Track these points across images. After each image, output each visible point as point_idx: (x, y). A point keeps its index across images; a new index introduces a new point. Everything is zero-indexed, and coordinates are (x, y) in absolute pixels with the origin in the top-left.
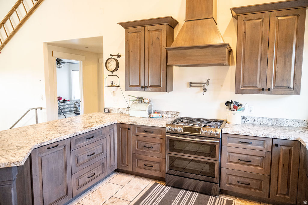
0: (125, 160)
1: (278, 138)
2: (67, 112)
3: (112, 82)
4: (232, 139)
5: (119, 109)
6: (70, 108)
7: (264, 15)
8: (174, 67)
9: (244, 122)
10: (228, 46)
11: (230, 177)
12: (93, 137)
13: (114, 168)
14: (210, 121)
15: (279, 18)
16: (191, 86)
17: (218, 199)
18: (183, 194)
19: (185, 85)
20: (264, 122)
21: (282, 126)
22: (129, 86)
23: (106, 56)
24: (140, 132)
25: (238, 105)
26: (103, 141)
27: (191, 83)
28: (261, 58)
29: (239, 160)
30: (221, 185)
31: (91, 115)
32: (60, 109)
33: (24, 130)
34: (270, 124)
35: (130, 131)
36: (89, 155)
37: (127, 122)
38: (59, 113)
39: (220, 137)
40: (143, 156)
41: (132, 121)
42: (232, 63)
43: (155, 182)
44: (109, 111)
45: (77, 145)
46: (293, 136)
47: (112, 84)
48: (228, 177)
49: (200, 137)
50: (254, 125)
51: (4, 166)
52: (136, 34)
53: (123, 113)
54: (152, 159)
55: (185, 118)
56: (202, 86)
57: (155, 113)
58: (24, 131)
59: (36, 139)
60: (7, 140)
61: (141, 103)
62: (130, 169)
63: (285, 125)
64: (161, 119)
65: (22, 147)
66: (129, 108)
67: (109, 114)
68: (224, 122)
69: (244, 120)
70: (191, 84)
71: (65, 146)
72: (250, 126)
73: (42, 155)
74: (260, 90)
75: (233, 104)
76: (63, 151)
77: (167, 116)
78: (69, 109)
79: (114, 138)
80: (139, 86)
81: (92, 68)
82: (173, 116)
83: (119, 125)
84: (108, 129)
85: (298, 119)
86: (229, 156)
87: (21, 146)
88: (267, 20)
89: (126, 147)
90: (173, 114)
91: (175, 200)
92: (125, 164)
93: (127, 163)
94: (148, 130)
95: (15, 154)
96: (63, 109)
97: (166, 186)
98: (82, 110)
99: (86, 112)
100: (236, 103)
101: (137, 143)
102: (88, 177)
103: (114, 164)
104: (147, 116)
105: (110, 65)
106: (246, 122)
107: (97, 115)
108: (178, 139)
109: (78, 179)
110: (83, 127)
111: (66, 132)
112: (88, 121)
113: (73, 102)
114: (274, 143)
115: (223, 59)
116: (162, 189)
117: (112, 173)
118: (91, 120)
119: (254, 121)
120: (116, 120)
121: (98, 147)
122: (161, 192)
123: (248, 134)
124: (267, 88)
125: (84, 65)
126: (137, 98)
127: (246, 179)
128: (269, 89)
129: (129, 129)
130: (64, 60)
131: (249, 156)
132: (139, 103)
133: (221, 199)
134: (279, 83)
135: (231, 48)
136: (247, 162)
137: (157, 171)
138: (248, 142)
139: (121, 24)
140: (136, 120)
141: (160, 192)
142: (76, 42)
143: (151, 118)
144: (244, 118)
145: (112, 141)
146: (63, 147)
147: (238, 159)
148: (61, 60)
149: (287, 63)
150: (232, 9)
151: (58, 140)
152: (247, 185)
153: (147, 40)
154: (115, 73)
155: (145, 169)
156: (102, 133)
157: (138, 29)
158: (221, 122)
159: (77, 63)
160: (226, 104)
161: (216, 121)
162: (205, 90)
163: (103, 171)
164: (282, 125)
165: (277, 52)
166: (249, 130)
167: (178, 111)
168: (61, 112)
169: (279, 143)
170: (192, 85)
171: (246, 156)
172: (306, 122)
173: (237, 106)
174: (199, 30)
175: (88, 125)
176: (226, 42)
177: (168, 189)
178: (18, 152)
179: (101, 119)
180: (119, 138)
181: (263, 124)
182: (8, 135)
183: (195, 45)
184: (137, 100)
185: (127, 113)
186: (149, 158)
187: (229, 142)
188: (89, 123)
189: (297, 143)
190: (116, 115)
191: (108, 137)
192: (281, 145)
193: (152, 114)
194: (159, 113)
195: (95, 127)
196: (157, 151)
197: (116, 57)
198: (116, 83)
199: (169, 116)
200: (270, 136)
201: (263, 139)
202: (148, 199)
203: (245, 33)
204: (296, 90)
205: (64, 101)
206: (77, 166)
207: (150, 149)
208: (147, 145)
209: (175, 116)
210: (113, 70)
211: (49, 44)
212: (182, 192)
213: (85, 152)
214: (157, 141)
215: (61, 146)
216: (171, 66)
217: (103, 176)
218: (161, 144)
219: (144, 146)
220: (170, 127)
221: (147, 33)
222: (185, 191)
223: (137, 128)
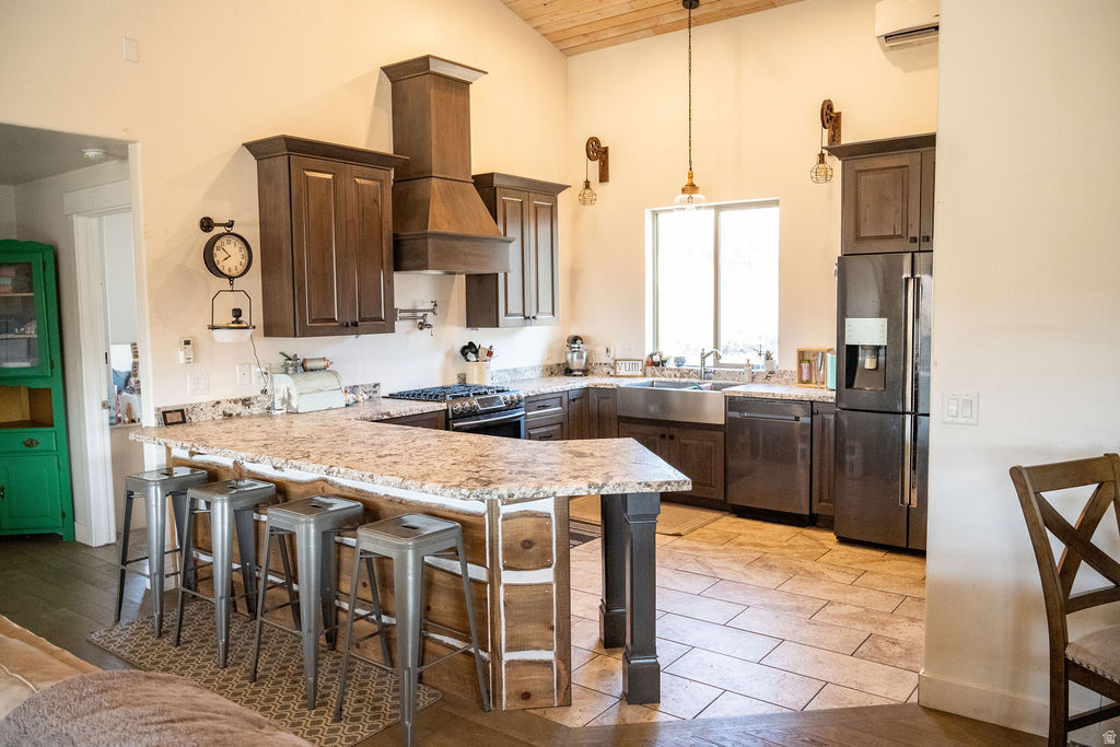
3: (237, 313)
4: (531, 406)
5: (218, 403)
7: (523, 195)
16: (400, 319)
27: (401, 311)
44: (184, 417)
47: (237, 320)
53: (231, 415)
66: (264, 392)
67: (181, 426)
74: (526, 319)
82: (368, 396)
88: (526, 204)
90: (368, 389)
114: (570, 398)
128: (535, 318)
139: (289, 140)
150: (495, 175)
153: (351, 201)
157: (330, 165)
160: (463, 351)
169: (574, 395)
170: (402, 315)
192: (575, 399)
203: (505, 219)
209: (371, 394)
210: (235, 272)
220: (459, 405)
221: (350, 181)
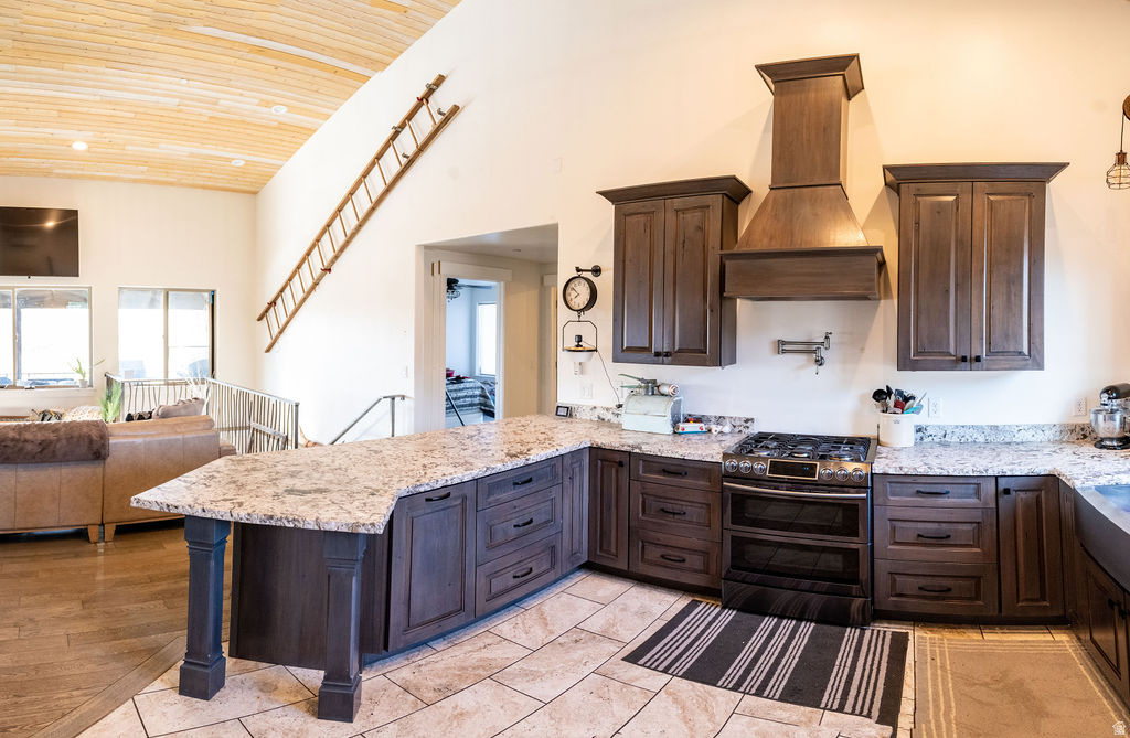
0: (610, 543)
1: (1008, 474)
2: (463, 406)
3: (579, 339)
4: (898, 488)
5: (596, 408)
6: (471, 397)
7: (959, 187)
8: (738, 300)
9: (922, 439)
10: (879, 255)
11: (898, 578)
12: (530, 480)
13: (580, 558)
14: (837, 442)
15: (992, 198)
16: (784, 351)
17: (868, 633)
18: (771, 627)
19: (767, 348)
20: (967, 436)
21: (1009, 443)
22: (623, 351)
23: (565, 272)
24: (650, 472)
25: (907, 399)
26: (555, 492)
27: (784, 343)
28: (956, 285)
29: (919, 536)
30: (876, 600)
31: (523, 421)
32: (448, 399)
33: (375, 447)
34: (981, 439)
35: (626, 469)
36: (521, 523)
37: (617, 445)
38: (447, 409)
39: (868, 483)
40: (659, 535)
41: (631, 442)
42: (887, 294)
43: (690, 599)
44: (569, 413)
45: (492, 498)
46: (1042, 465)
47: (579, 346)
48: (895, 580)
49: (816, 486)
50: (945, 445)
51: (345, 529)
52: (642, 218)
53: (603, 420)
54: (682, 542)
55: (771, 434)
56: (812, 351)
57: (688, 421)
58: (376, 452)
59: (403, 474)
60: (346, 470)
61: (653, 394)
62: (622, 565)
63: (1014, 440)
64: (704, 437)
65: (377, 491)
66: (620, 406)
67: (569, 420)
68: (873, 444)
69: (920, 434)
70: (782, 347)
71: (464, 498)
72: (938, 450)
73: (414, 514)
74: (957, 361)
75: (893, 396)
76: (459, 509)
77: (719, 428)
78: (468, 400)
79: (581, 486)
80: (648, 349)
81: (527, 299)
82: (737, 430)
83: (595, 451)
84: (567, 461)
85: (1041, 422)
86: (894, 529)
87: (374, 487)
88: (966, 198)
89: (614, 509)
90: (738, 423)
91: (751, 642)
92: (608, 552)
93: (613, 551)
94: (672, 468)
95: (365, 504)
96: (455, 399)
97: (724, 608)
98: (499, 405)
99: (509, 413)
100: (900, 393)
101: (644, 502)
102: (515, 577)
103: (580, 551)
104: (670, 430)
105: (573, 294)
106: (925, 440)
107: (538, 424)
108: (755, 492)
109: (491, 576)
110: (507, 455)
111: (467, 465)
112: (518, 438)
113: (479, 384)
114: (1001, 488)
115: (868, 284)
116: (713, 614)
117: (572, 572)
118: (524, 437)
119: (945, 436)
120: (588, 439)
121: (542, 505)
122: (710, 623)
123: (938, 472)
124: (973, 356)
125: (508, 291)
126: (642, 380)
127: (941, 579)
128: (978, 359)
129: (621, 464)
130: (461, 282)
131: (944, 525)
132: (647, 394)
133: (875, 632)
134: (998, 345)
135: (883, 258)
136: (940, 540)
137: (700, 572)
138: (938, 491)
139: (605, 194)
140: (640, 441)
141: (706, 622)
142: (494, 240)
143: (680, 434)
144: (919, 430)
145: (576, 494)
146: (459, 501)
147: (915, 535)
148: (457, 281)
149: (1013, 297)
150: (885, 168)
151: (449, 483)
152: (943, 593)
153: (670, 234)
154: (588, 315)
155: (666, 567)
156: (551, 471)
157: (647, 205)
158: (865, 442)
159: (489, 287)
160: (874, 397)
161: (852, 441)
162: (819, 362)
163: (553, 566)
164: (1007, 440)
165: (990, 272)
166: (938, 461)
167: (749, 417)
168: (452, 407)
169: (1012, 484)
170: (787, 347)
171: (935, 526)
172: (1057, 428)
173: (904, 401)
174: (806, 210)
175: (517, 448)
176: (873, 243)
177: (729, 616)
178: (369, 500)
179: (550, 435)
180: (595, 486)
181: (967, 443)
182: (347, 456)
183: (797, 247)
184: (641, 387)
185: (615, 420)
186: (674, 541)
187: (894, 495)
188: (522, 443)
189: (1052, 482)
190: (588, 425)
191: (567, 482)
192: (1016, 491)
193: (681, 425)
194: (698, 420)
195: (538, 455)
196: (698, 523)
197: (589, 275)
198: (588, 343)
199: (727, 429)
200: (990, 473)
201: (975, 481)
202: (675, 640)
203: (918, 223)
204: (1035, 359)
205: (459, 380)
206: (490, 548)
207: (676, 517)
208: (669, 507)
209: (741, 428)
210: (582, 307)
211: (427, 248)
212: (768, 623)
213: (509, 517)
214: (699, 498)
215: (455, 498)
216: (733, 299)
217: (551, 576)
218: (708, 505)
219: (663, 510)
220: (734, 462)
221: (671, 217)
222: (775, 620)
223: (644, 461)
